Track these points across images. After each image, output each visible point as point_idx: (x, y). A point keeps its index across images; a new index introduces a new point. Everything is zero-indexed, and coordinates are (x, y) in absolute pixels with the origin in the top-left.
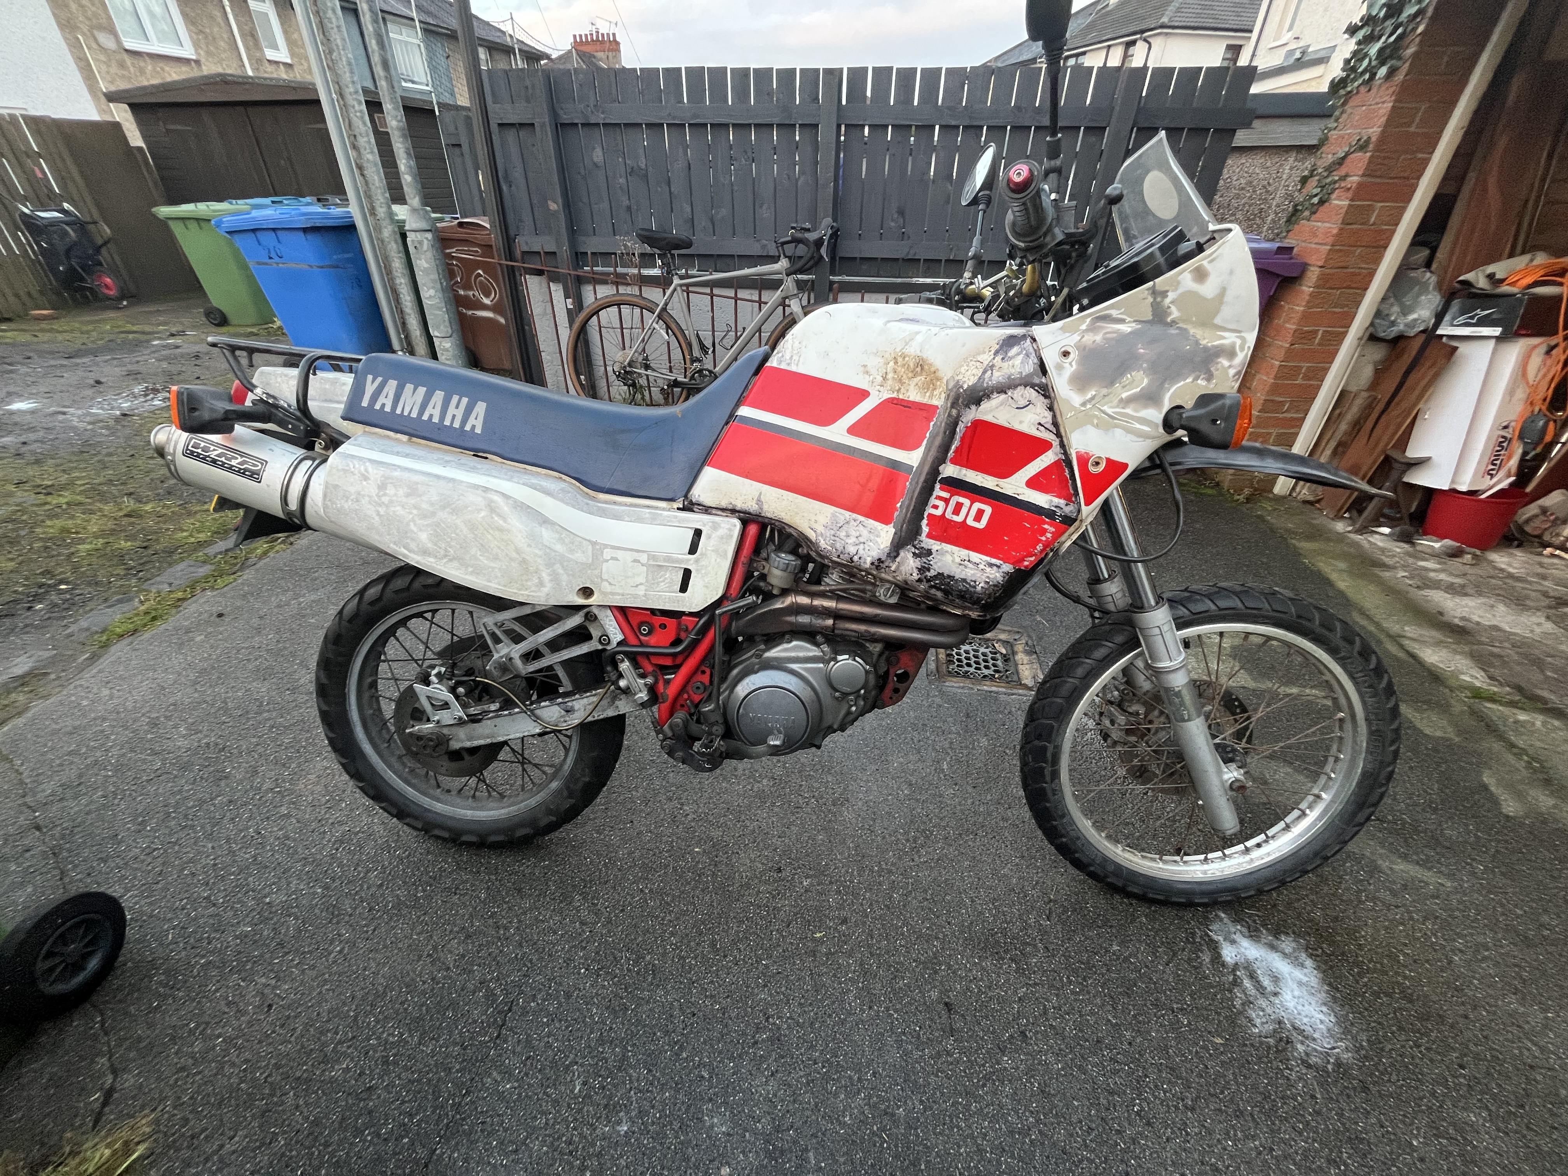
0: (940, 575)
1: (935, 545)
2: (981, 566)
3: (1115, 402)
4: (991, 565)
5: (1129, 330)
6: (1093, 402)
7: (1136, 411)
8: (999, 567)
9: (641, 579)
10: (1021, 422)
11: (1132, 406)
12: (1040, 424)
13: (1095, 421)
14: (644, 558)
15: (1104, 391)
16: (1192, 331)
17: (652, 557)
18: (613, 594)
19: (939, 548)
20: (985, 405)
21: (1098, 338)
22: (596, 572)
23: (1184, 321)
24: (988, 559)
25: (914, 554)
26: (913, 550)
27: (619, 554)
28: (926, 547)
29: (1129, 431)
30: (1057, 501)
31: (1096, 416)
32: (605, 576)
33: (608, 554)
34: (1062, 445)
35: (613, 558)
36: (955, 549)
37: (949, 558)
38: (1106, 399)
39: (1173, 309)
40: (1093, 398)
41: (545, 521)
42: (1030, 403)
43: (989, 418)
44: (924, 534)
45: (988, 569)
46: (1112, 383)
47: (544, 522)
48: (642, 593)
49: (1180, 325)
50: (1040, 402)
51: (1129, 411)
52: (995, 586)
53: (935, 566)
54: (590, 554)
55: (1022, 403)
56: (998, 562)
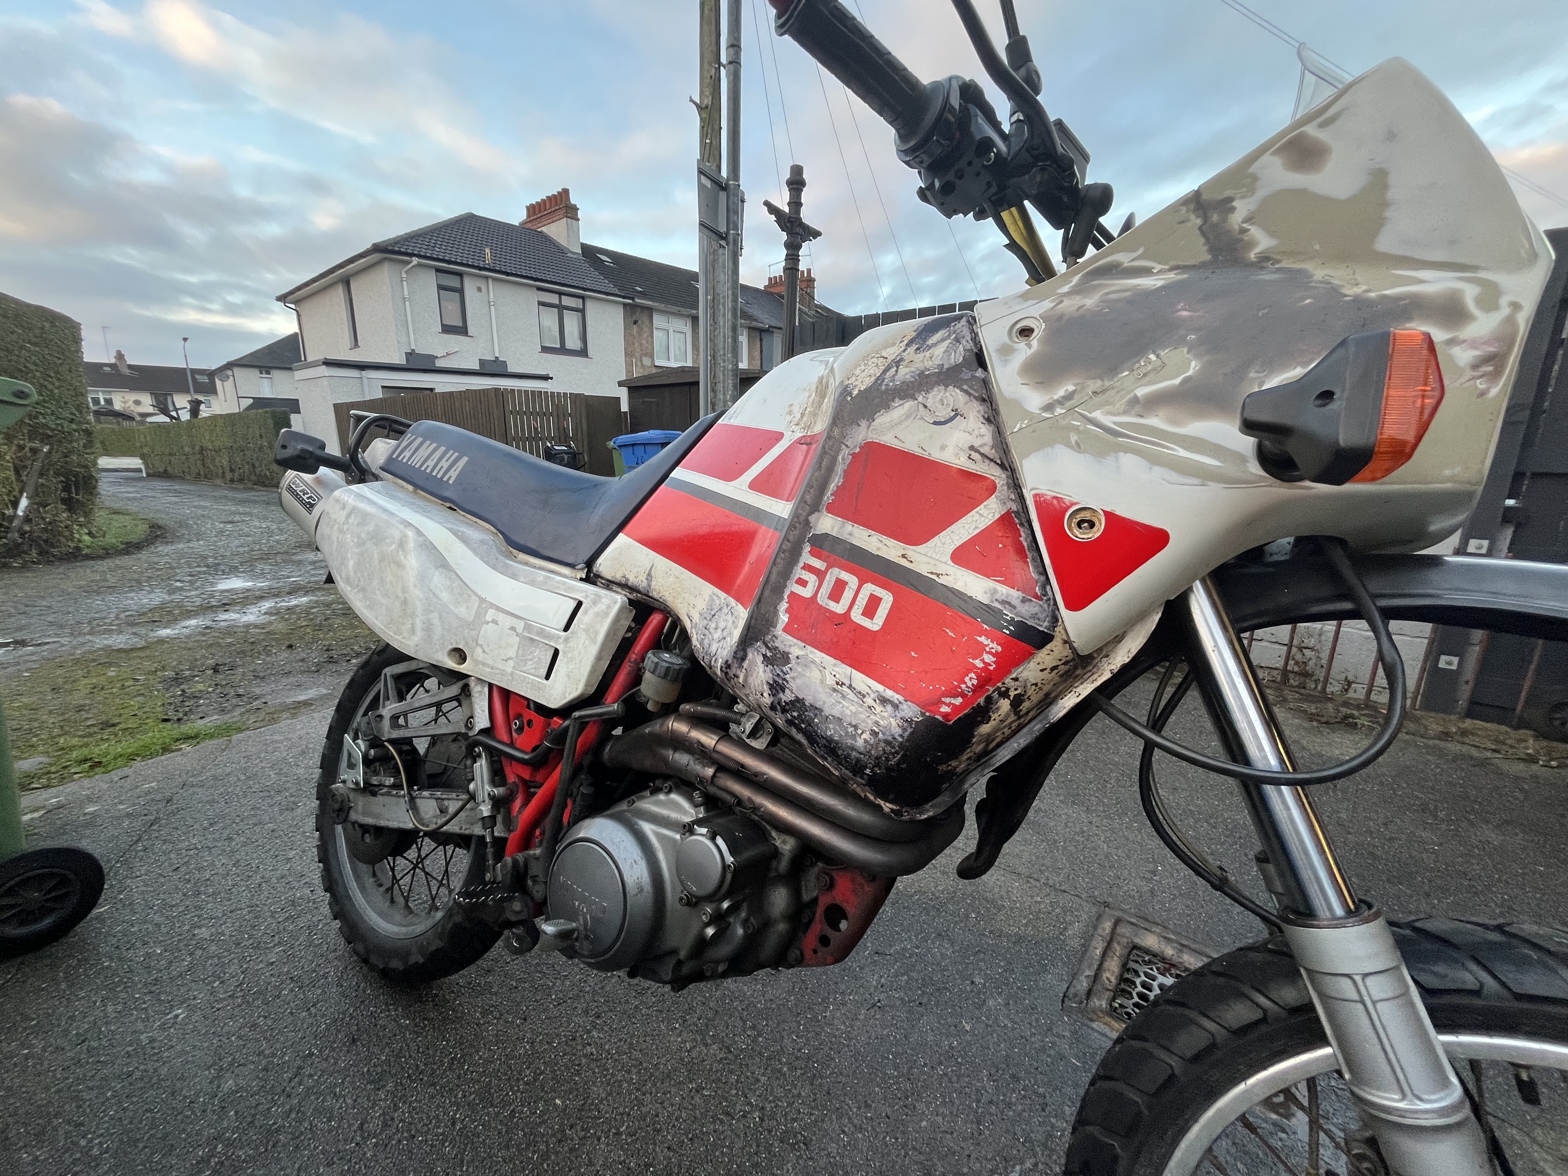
0: (798, 703)
1: (795, 648)
2: (869, 701)
3: (1121, 404)
4: (884, 701)
5: (1160, 283)
6: (1069, 404)
7: (1174, 422)
8: (896, 707)
9: (512, 653)
10: (943, 448)
11: (1163, 412)
12: (972, 448)
13: (1074, 438)
14: (520, 626)
15: (1096, 385)
16: (1319, 273)
17: (528, 627)
18: (484, 664)
19: (800, 653)
20: (883, 419)
21: (1090, 302)
22: (474, 633)
23: (1290, 254)
24: (880, 688)
25: (764, 656)
26: (763, 650)
27: (501, 617)
28: (782, 648)
29: (1155, 460)
30: (1004, 590)
31: (1076, 429)
32: (480, 642)
33: (491, 614)
34: (1016, 485)
35: (495, 622)
36: (828, 660)
37: (814, 674)
38: (1100, 398)
39: (1255, 232)
40: (1069, 397)
41: (443, 564)
42: (957, 413)
43: (888, 439)
44: (780, 626)
45: (879, 708)
46: (1112, 370)
47: (442, 566)
48: (509, 670)
49: (1285, 264)
50: (974, 412)
51: (1154, 421)
52: (887, 742)
53: (792, 685)
54: (474, 611)
55: (943, 413)
56: (896, 697)
